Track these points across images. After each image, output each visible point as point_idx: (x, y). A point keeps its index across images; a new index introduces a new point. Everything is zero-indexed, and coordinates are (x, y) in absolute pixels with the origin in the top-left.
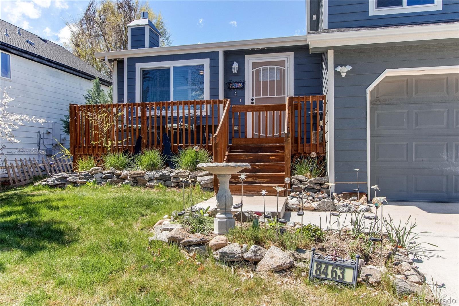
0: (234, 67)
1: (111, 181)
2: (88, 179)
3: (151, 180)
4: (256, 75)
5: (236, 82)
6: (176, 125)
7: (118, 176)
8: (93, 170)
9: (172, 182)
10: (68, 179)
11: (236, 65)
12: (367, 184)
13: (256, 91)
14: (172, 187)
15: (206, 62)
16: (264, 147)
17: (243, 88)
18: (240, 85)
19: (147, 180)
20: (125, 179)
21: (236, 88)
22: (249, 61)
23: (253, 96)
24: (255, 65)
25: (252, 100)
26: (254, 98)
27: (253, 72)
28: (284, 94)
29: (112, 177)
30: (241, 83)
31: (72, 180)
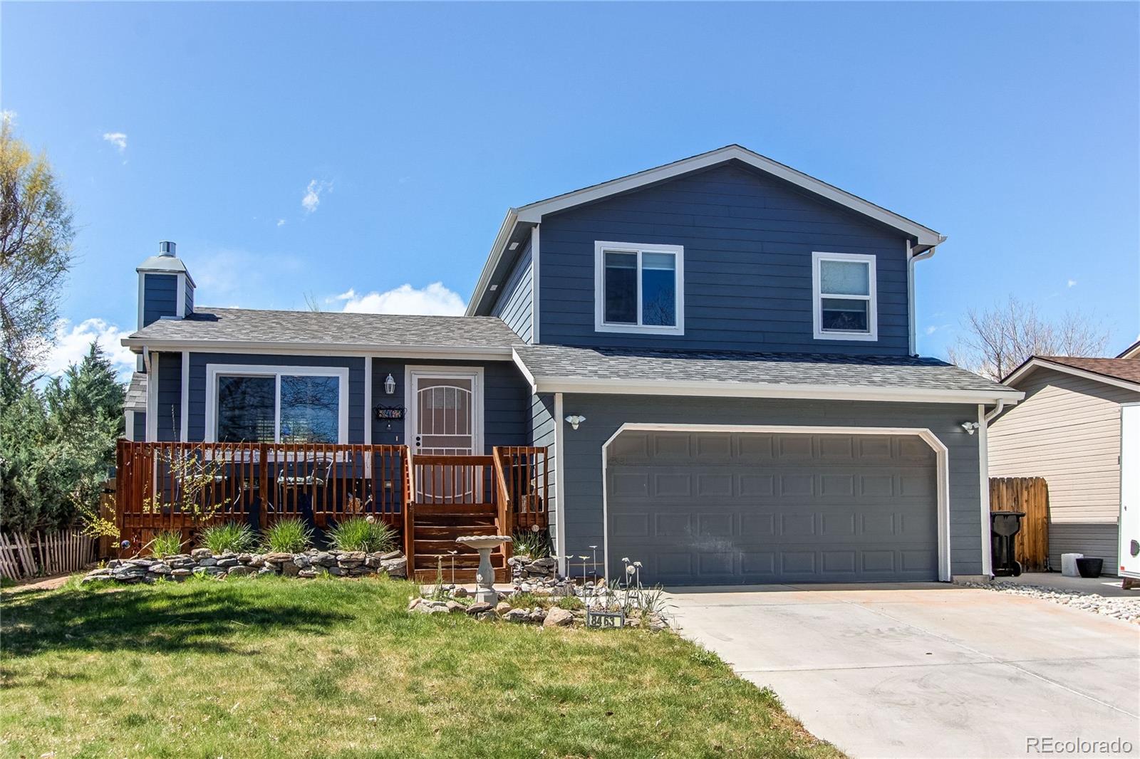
0: (390, 385)
1: (235, 570)
2: (191, 568)
3: (306, 566)
4: (424, 399)
5: (390, 408)
6: (303, 479)
7: (246, 562)
8: (198, 554)
9: (341, 568)
10: (151, 569)
11: (390, 381)
12: (604, 565)
13: (425, 424)
14: (342, 576)
15: (343, 374)
16: (462, 517)
17: (402, 418)
18: (396, 414)
19: (300, 566)
20: (259, 566)
21: (389, 418)
22: (412, 377)
23: (419, 433)
24: (422, 383)
25: (418, 439)
26: (421, 436)
27: (419, 393)
28: (470, 433)
29: (236, 563)
30: (399, 409)
31: (161, 571)
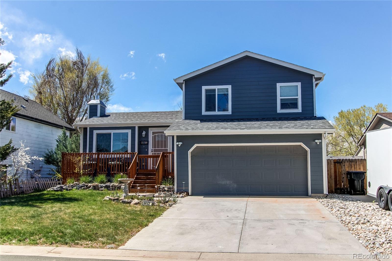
0: (143, 134)
1: (84, 188)
2: (73, 187)
3: (101, 187)
4: (154, 138)
5: (144, 141)
6: (113, 162)
7: (87, 186)
8: (75, 184)
9: (111, 188)
10: (63, 188)
11: (144, 133)
13: (154, 146)
14: (110, 190)
15: (129, 132)
17: (148, 144)
18: (146, 143)
19: (100, 187)
20: (90, 187)
21: (144, 144)
22: (151, 131)
23: (152, 148)
24: (153, 133)
25: (152, 150)
26: (153, 149)
27: (153, 136)
28: (167, 148)
29: (84, 186)
30: (147, 141)
31: (65, 188)
